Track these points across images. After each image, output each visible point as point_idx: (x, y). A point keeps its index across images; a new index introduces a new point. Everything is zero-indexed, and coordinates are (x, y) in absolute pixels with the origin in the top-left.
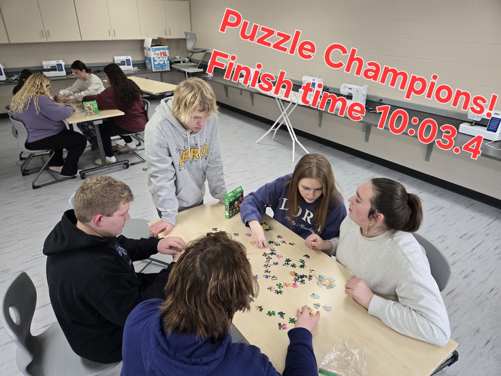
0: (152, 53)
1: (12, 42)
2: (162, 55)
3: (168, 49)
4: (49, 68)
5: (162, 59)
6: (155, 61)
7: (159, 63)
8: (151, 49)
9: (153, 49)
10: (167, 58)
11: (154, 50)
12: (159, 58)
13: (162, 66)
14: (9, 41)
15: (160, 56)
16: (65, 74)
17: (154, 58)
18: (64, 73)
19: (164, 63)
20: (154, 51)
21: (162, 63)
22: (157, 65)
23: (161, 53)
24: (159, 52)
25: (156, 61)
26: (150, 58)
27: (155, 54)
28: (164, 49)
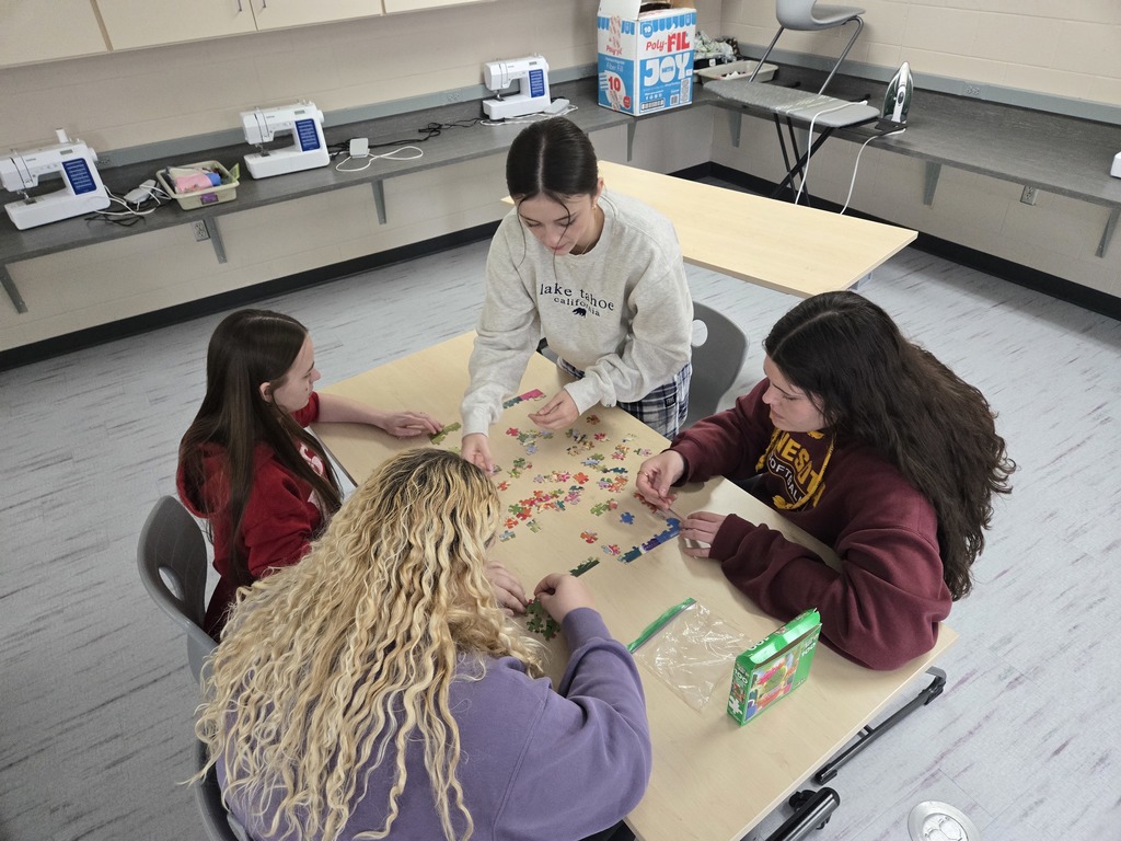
0: (641, 40)
1: (117, 46)
2: (674, 47)
3: (694, 19)
4: (266, 140)
5: (668, 62)
6: (646, 73)
7: (660, 83)
8: (638, 28)
9: (644, 25)
10: (687, 56)
11: (648, 29)
12: (661, 59)
13: (666, 90)
14: (109, 45)
15: (665, 52)
16: (327, 161)
17: (643, 63)
18: (321, 156)
19: (675, 79)
20: (648, 35)
21: (668, 77)
22: (653, 88)
23: (670, 38)
24: (661, 36)
25: (649, 74)
26: (629, 65)
27: (649, 45)
28: (680, 21)
